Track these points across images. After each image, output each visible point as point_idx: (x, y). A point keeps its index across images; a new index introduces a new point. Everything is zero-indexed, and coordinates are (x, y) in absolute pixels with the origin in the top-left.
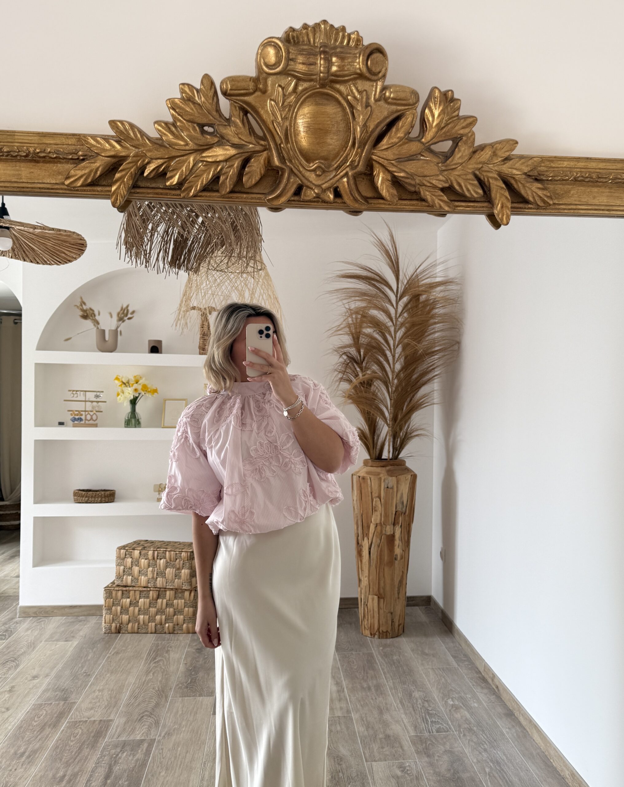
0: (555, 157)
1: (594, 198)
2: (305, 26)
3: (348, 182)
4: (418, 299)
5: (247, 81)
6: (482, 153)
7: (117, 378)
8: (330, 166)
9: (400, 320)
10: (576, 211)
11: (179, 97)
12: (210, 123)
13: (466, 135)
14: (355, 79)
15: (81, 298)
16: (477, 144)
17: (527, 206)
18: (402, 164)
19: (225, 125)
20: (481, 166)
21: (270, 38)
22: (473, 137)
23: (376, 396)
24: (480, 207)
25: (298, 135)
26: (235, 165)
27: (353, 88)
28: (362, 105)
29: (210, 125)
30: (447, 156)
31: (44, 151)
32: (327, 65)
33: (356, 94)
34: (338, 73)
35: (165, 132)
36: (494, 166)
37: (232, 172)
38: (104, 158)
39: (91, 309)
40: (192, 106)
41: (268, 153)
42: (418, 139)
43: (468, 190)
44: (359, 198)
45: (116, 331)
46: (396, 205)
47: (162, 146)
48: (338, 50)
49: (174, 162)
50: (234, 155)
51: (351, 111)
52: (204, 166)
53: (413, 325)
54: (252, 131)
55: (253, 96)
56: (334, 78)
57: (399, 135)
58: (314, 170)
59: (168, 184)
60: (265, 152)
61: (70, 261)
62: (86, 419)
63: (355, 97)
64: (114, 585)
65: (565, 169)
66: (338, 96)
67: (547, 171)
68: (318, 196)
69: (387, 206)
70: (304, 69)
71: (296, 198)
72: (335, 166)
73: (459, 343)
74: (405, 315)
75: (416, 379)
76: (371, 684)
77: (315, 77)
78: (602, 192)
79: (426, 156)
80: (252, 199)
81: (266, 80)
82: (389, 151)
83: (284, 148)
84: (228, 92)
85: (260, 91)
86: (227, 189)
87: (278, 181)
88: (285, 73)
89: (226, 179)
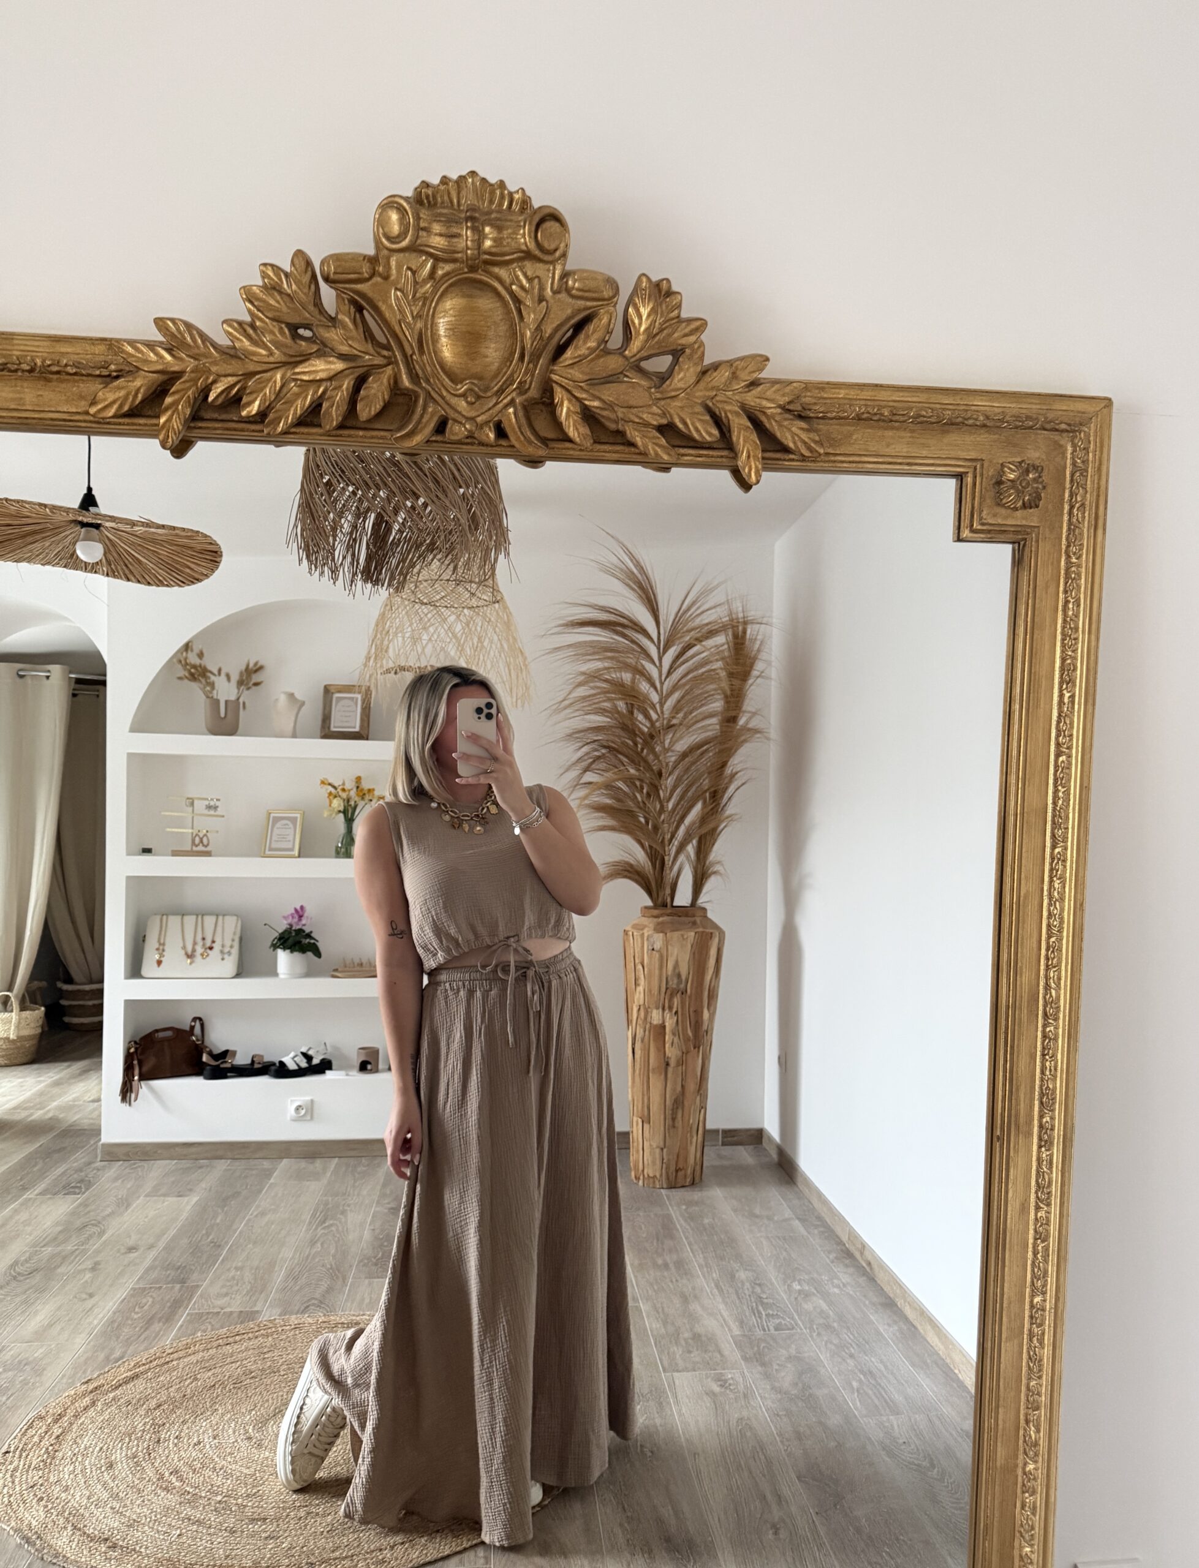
0: (828, 383)
1: (888, 445)
2: (445, 180)
3: (515, 413)
5: (358, 261)
6: (715, 374)
8: (487, 389)
10: (860, 465)
11: (260, 283)
12: (306, 322)
13: (691, 346)
14: (520, 259)
16: (707, 361)
17: (787, 457)
18: (596, 387)
19: (328, 326)
20: (714, 393)
21: (392, 196)
22: (702, 349)
24: (718, 457)
25: (438, 341)
26: (345, 387)
27: (519, 273)
28: (532, 299)
29: (307, 327)
30: (663, 378)
31: (57, 363)
32: (476, 237)
33: (524, 282)
34: (494, 250)
35: (238, 335)
36: (734, 394)
37: (341, 395)
38: (147, 374)
40: (278, 298)
41: (393, 369)
42: (620, 351)
43: (697, 430)
44: (532, 438)
46: (592, 451)
47: (235, 357)
48: (494, 216)
49: (254, 379)
50: (342, 371)
51: (516, 308)
52: (299, 386)
54: (369, 335)
55: (370, 283)
56: (488, 257)
57: (589, 344)
58: (464, 395)
59: (244, 413)
60: (390, 367)
63: (522, 287)
65: (842, 401)
66: (497, 285)
67: (815, 404)
68: (472, 435)
69: (578, 453)
70: (443, 243)
71: (439, 438)
72: (496, 389)
77: (460, 255)
78: (899, 437)
79: (631, 376)
80: (372, 437)
81: (388, 259)
82: (576, 367)
83: (417, 362)
84: (332, 276)
85: (380, 275)
86: (335, 423)
87: (408, 411)
88: (413, 248)
89: (332, 407)
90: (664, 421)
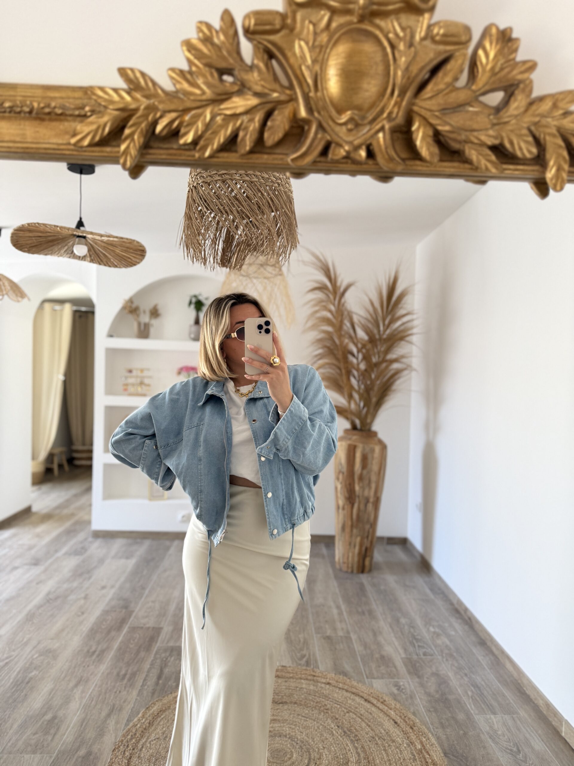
3: (384, 138)
6: (540, 105)
8: (364, 118)
11: (196, 36)
12: (230, 67)
13: (523, 82)
16: (534, 94)
18: (447, 115)
19: (247, 71)
20: (538, 119)
22: (531, 85)
25: (329, 80)
26: (257, 119)
27: (396, 24)
28: (405, 45)
29: (229, 72)
30: (498, 110)
31: (48, 106)
33: (399, 31)
35: (179, 79)
36: (553, 120)
37: (253, 127)
38: (112, 112)
40: (210, 47)
41: (293, 104)
42: (468, 87)
43: (521, 149)
46: (435, 167)
47: (176, 98)
49: (190, 115)
50: (256, 106)
51: (392, 52)
52: (223, 120)
55: (280, 34)
56: (375, 7)
57: (446, 81)
58: (345, 124)
59: (182, 141)
60: (291, 103)
63: (397, 35)
66: (378, 33)
68: (348, 155)
69: (426, 170)
71: (323, 159)
72: (370, 118)
76: (364, 609)
77: (353, 6)
79: (475, 106)
80: (274, 159)
81: (294, 13)
82: (434, 101)
83: (312, 97)
84: (252, 27)
85: (288, 28)
86: (248, 148)
87: (301, 138)
88: (317, 3)
89: (245, 135)
90: (497, 142)
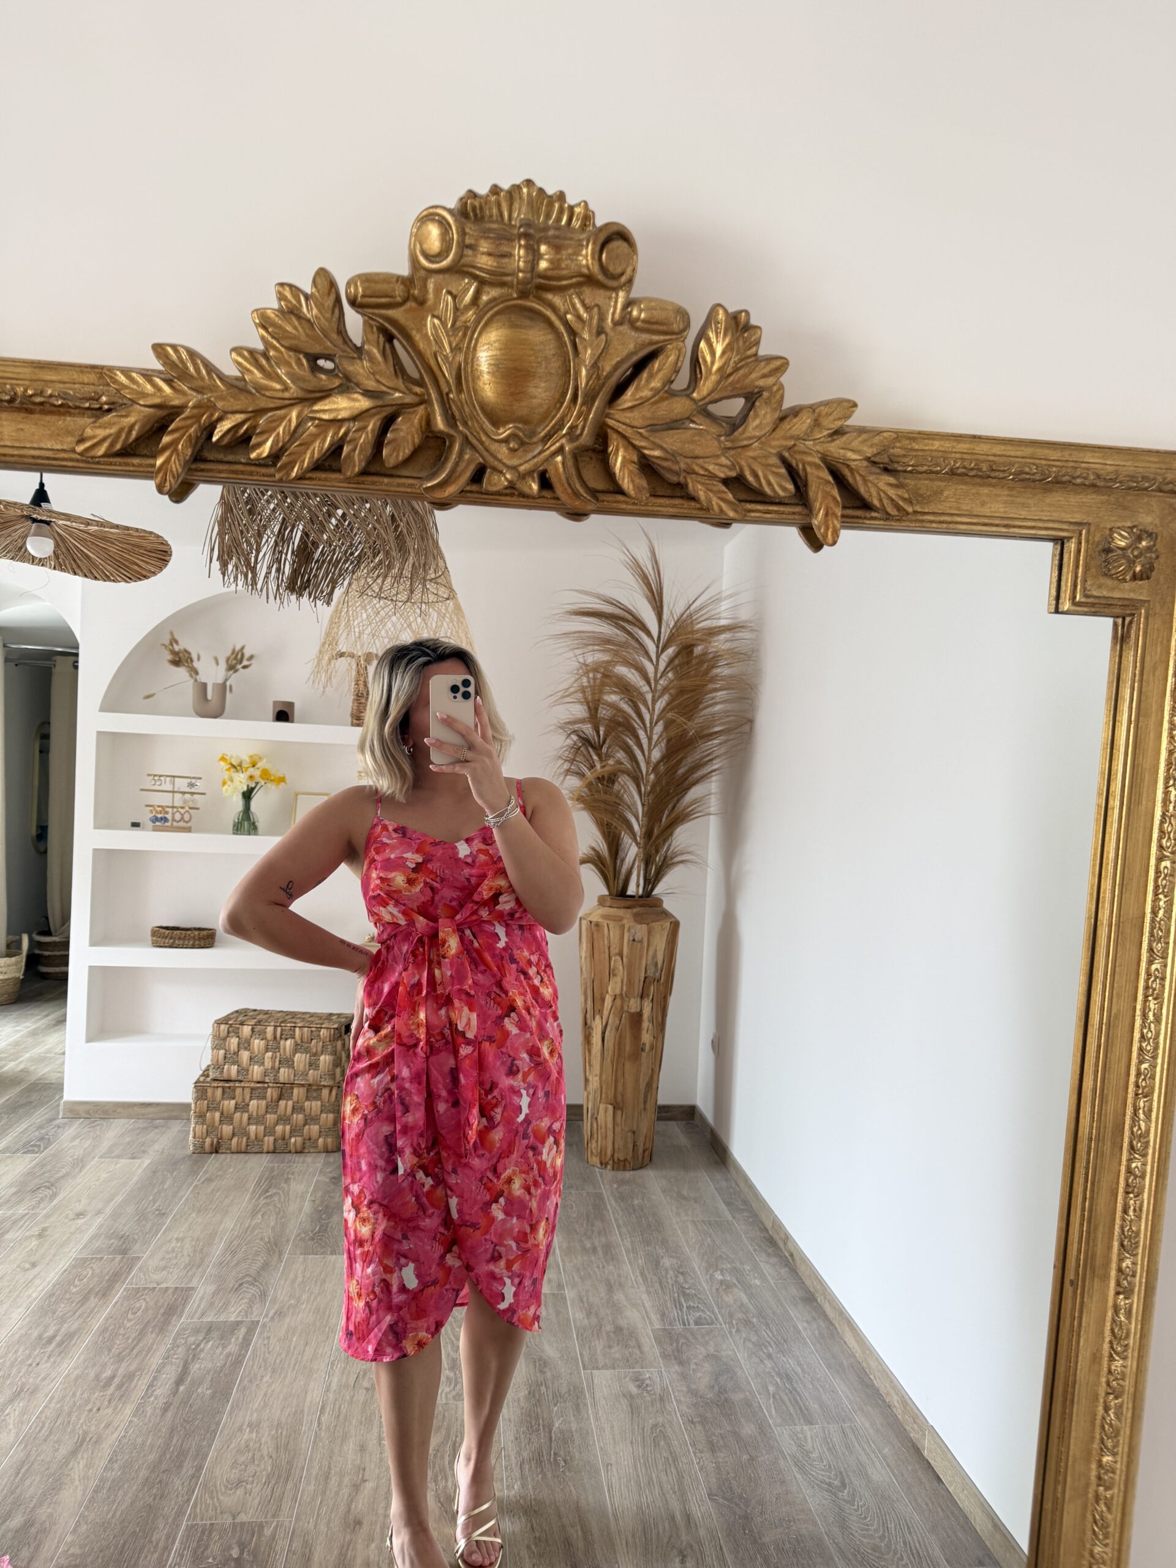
0: (920, 433)
2: (495, 190)
3: (563, 464)
4: (692, 652)
5: (391, 283)
6: (795, 421)
7: (223, 759)
8: (532, 434)
9: (663, 682)
10: (951, 526)
11: (276, 306)
12: (327, 351)
13: (768, 389)
14: (579, 285)
15: (172, 633)
16: (787, 406)
17: (868, 514)
18: (657, 434)
19: (354, 358)
20: (792, 443)
21: (433, 207)
22: (781, 392)
23: (621, 799)
25: (478, 378)
26: (371, 427)
27: (577, 301)
28: (591, 331)
29: (328, 357)
30: (735, 424)
31: (41, 393)
32: (530, 258)
33: (581, 311)
34: (551, 273)
35: (248, 366)
36: (814, 445)
37: (365, 437)
38: (143, 408)
39: (186, 651)
40: (296, 323)
41: (426, 409)
42: (687, 393)
43: (769, 483)
44: (582, 491)
45: (224, 685)
46: (645, 504)
47: (243, 390)
48: (551, 233)
49: (262, 418)
50: (367, 410)
51: (571, 342)
52: (318, 426)
53: (682, 691)
54: (399, 369)
55: (403, 308)
56: (542, 281)
57: (652, 386)
58: (506, 441)
59: (253, 455)
60: (422, 407)
61: (146, 577)
62: (173, 820)
63: (579, 318)
64: (209, 1079)
65: (935, 454)
66: (549, 314)
67: (904, 456)
68: (512, 486)
69: (630, 507)
70: (490, 263)
71: (474, 488)
72: (543, 433)
73: (751, 721)
74: (670, 675)
75: (684, 774)
76: (597, 1244)
78: (996, 495)
79: (699, 422)
80: (399, 484)
81: (425, 281)
82: (636, 414)
83: (454, 400)
84: (360, 299)
85: (415, 299)
86: (357, 468)
87: (441, 456)
88: (458, 270)
89: (353, 450)
90: (733, 474)
